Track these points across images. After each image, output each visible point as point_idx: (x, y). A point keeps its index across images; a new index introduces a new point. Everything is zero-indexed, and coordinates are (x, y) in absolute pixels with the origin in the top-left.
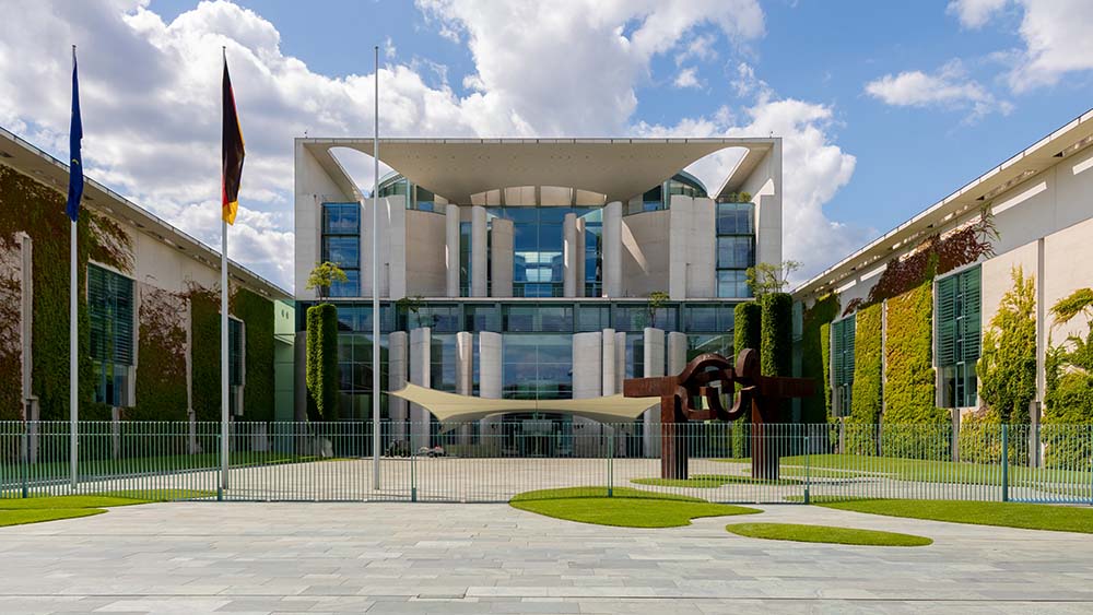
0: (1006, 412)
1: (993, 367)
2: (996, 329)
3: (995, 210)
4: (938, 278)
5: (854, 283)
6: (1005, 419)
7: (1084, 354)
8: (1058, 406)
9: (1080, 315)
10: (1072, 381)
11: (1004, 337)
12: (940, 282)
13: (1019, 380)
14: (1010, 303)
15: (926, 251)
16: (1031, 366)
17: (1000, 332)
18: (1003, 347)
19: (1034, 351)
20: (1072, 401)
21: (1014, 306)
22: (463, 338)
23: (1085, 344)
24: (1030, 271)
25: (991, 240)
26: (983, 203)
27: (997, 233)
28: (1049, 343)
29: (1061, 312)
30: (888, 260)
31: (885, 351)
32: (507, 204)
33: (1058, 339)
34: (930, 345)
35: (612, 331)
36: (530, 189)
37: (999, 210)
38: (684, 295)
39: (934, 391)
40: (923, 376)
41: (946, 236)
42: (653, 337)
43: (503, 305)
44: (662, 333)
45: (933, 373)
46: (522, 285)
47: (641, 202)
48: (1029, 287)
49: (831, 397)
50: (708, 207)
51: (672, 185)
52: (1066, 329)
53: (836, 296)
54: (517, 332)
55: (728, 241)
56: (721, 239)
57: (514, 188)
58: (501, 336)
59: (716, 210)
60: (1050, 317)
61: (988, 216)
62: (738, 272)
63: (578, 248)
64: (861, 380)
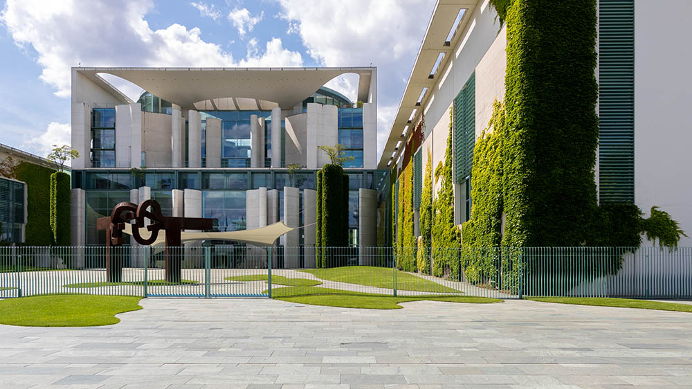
4: (414, 155)
5: (399, 158)
16: (430, 210)
21: (428, 172)
22: (175, 193)
24: (431, 150)
25: (424, 131)
26: (421, 108)
27: (425, 127)
29: (436, 176)
30: (406, 143)
32: (218, 109)
33: (436, 193)
34: (412, 196)
35: (265, 189)
36: (231, 99)
37: (425, 112)
38: (316, 165)
39: (413, 226)
40: (410, 217)
41: (416, 128)
42: (289, 193)
43: (202, 172)
44: (297, 189)
45: (413, 215)
46: (227, 160)
47: (301, 107)
48: (431, 160)
49: (395, 229)
50: (333, 111)
51: (317, 97)
52: (438, 187)
53: (396, 166)
54: (212, 190)
55: (347, 132)
56: (343, 130)
57: (220, 99)
58: (201, 192)
59: (339, 113)
60: (434, 179)
61: (423, 116)
62: (354, 151)
63: (259, 136)
64: (400, 220)
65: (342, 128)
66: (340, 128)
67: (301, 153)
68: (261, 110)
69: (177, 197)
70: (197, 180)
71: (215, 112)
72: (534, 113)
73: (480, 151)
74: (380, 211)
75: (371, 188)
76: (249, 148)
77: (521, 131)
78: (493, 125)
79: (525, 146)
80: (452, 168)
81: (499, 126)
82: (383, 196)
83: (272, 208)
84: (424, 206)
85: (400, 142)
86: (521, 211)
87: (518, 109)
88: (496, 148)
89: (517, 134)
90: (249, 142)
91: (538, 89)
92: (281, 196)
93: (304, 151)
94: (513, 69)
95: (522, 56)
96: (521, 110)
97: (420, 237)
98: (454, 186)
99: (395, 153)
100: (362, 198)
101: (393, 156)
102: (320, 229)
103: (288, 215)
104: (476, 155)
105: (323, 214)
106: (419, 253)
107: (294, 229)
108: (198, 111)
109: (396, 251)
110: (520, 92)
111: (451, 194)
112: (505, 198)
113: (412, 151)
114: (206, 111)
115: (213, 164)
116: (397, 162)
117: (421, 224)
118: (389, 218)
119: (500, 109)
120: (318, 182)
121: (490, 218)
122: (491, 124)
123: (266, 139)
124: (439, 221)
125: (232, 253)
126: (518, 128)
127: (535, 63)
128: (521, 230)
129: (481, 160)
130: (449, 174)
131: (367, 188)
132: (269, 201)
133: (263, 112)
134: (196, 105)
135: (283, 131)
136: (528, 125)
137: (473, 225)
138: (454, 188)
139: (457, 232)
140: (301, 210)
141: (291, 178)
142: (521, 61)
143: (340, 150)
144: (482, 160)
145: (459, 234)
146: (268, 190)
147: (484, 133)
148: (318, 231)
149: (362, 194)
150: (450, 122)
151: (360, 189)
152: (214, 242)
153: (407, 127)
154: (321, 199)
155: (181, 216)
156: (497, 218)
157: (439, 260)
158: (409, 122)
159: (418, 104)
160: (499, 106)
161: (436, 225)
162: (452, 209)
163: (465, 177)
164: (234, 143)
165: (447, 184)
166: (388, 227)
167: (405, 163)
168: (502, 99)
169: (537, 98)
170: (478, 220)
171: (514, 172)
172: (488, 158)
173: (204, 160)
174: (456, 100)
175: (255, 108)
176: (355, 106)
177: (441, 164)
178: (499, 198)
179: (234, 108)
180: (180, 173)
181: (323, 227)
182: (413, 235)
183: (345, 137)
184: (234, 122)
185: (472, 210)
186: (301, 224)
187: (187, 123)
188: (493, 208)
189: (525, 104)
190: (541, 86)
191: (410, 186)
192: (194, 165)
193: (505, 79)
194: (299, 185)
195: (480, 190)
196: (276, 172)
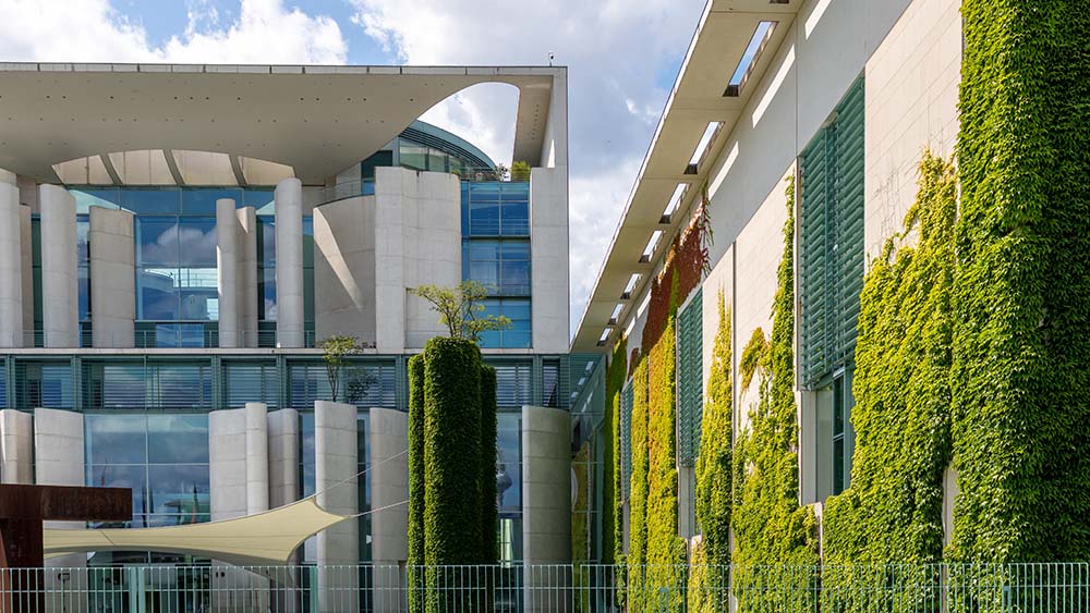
3: (710, 192)
4: (679, 310)
5: (634, 321)
12: (681, 318)
14: (718, 354)
15: (672, 265)
16: (725, 464)
19: (729, 437)
21: (720, 358)
25: (708, 245)
26: (703, 180)
27: (711, 231)
28: (739, 425)
32: (124, 183)
33: (744, 416)
34: (674, 427)
35: (262, 407)
36: (158, 156)
37: (712, 192)
38: (401, 342)
39: (676, 509)
40: (667, 484)
41: (683, 238)
42: (329, 418)
43: (84, 361)
44: (350, 409)
45: (675, 478)
46: (152, 326)
47: (356, 178)
48: (728, 326)
49: (621, 521)
50: (446, 188)
51: (403, 151)
52: (750, 398)
53: (624, 344)
54: (113, 410)
55: (488, 249)
56: (474, 245)
57: (130, 154)
58: (81, 415)
59: (464, 194)
60: (740, 379)
61: (705, 202)
62: (505, 303)
63: (242, 260)
64: (635, 491)
65: (473, 239)
66: (468, 238)
67: (359, 307)
68: (243, 185)
69: (13, 431)
70: (70, 381)
71: (114, 189)
72: (1045, 189)
73: (879, 297)
74: (578, 469)
75: (552, 404)
76: (213, 293)
77: (1007, 238)
78: (918, 225)
79: (1019, 283)
80: (794, 346)
81: (936, 228)
82: (584, 428)
83: (281, 460)
84: (709, 451)
85: (635, 277)
86: (1006, 462)
87: (999, 177)
88: (928, 288)
89: (996, 248)
90: (212, 277)
91: (1055, 123)
92: (304, 429)
93: (369, 299)
94: (983, 64)
95: (1014, 27)
96: (1009, 181)
97: (697, 540)
98: (798, 395)
99: (620, 307)
100: (532, 432)
101: (615, 315)
102: (420, 518)
103: (327, 481)
104: (867, 311)
105: (427, 476)
106: (694, 583)
107: (344, 518)
108: (68, 187)
109: (625, 578)
110: (1005, 131)
111: (791, 419)
112: (955, 427)
113: (672, 302)
114: (88, 188)
115: (114, 338)
116: (627, 333)
117: (700, 502)
118: (605, 488)
119: (941, 180)
120: (412, 388)
121: (909, 483)
122: (912, 222)
123: (260, 269)
124: (753, 494)
125: (173, 587)
126: (998, 231)
127: (1047, 48)
128: (1005, 515)
129: (883, 322)
130: (783, 363)
131: (542, 405)
132: (273, 440)
133: (250, 192)
134: (60, 169)
135: (309, 246)
136: (1029, 223)
137: (857, 504)
138: (798, 401)
139: (808, 522)
140: (361, 468)
141: (333, 377)
142: (1009, 41)
143: (470, 299)
144: (886, 323)
145: (814, 530)
146: (270, 410)
147: (891, 247)
148: (412, 525)
149: (531, 421)
150: (786, 217)
151: (525, 408)
152: (122, 556)
153: (657, 234)
154: (422, 436)
155: (27, 482)
156: (930, 483)
157: (755, 600)
158: (665, 220)
159: (692, 170)
160: (939, 171)
161: (746, 506)
162: (794, 461)
163: (830, 373)
164: (168, 280)
165: (780, 394)
166: (600, 512)
167: (651, 335)
168: (947, 148)
169: (1054, 146)
170: (874, 490)
171: (984, 355)
172: (905, 317)
173: (87, 328)
174: (804, 155)
175: (229, 179)
176: (508, 177)
177: (759, 335)
178: (937, 429)
179: (168, 180)
180: (22, 363)
181: (427, 512)
182: (676, 533)
183: (480, 262)
184: (166, 221)
185: (856, 463)
186: (363, 505)
187: (36, 220)
188: (921, 457)
189: (1021, 163)
190: (1064, 113)
191: (667, 398)
192: (60, 339)
193: (958, 92)
194: (354, 394)
195: (879, 406)
196: (291, 362)
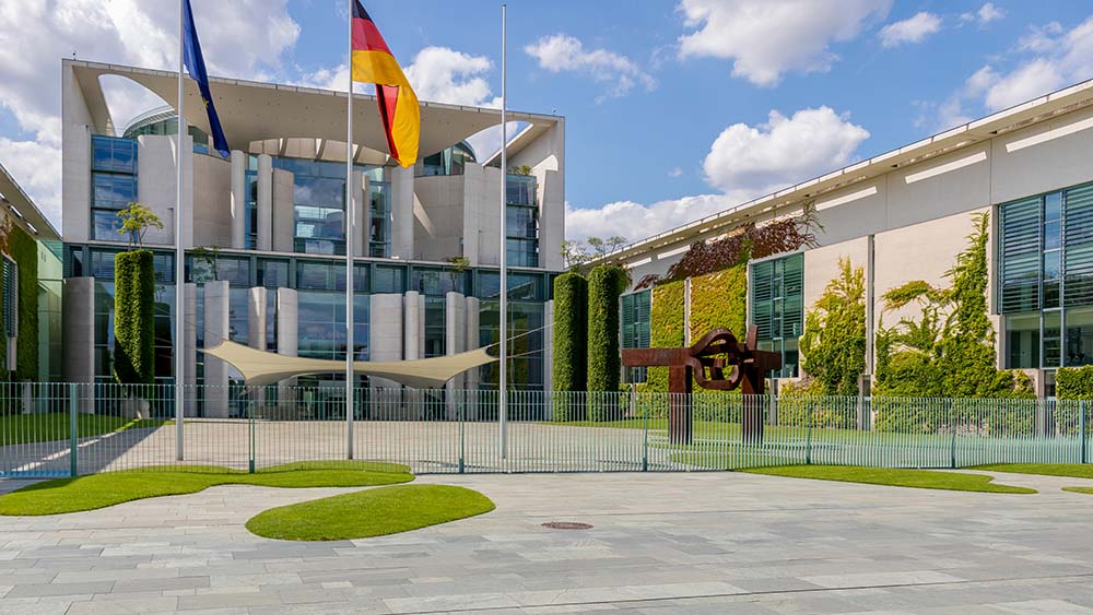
0: (833, 383)
1: (816, 343)
2: (820, 310)
3: (819, 207)
4: (752, 261)
5: (649, 260)
6: (832, 389)
7: (919, 336)
8: (891, 380)
9: (913, 303)
10: (905, 358)
11: (831, 319)
12: (755, 265)
13: (849, 356)
14: (837, 288)
15: (739, 237)
16: (861, 344)
17: (825, 314)
18: (829, 326)
19: (863, 331)
20: (906, 375)
21: (840, 291)
23: (919, 327)
24: (859, 261)
25: (814, 233)
26: (807, 200)
27: (821, 227)
28: (880, 325)
29: (894, 299)
30: (694, 241)
31: (688, 323)
32: (286, 154)
38: (476, 260)
41: (762, 225)
43: (297, 261)
46: (303, 241)
48: (858, 276)
50: (497, 177)
51: (454, 152)
55: (513, 212)
58: (296, 292)
61: (811, 211)
62: (522, 241)
63: (364, 206)
67: (433, 237)
80: (988, 293)
98: (995, 317)
111: (985, 328)
162: (993, 348)
165: (969, 315)
174: (1003, 205)
183: (509, 219)
